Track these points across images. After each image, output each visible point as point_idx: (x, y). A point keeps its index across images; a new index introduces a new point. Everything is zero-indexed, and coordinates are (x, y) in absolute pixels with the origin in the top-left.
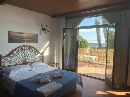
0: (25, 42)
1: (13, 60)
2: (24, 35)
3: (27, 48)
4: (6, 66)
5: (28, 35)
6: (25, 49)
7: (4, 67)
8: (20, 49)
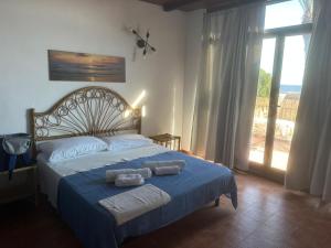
0: (93, 78)
1: (62, 124)
2: (90, 60)
3: (98, 94)
4: (46, 138)
5: (99, 60)
6: (93, 97)
7: (42, 138)
8: (78, 96)
